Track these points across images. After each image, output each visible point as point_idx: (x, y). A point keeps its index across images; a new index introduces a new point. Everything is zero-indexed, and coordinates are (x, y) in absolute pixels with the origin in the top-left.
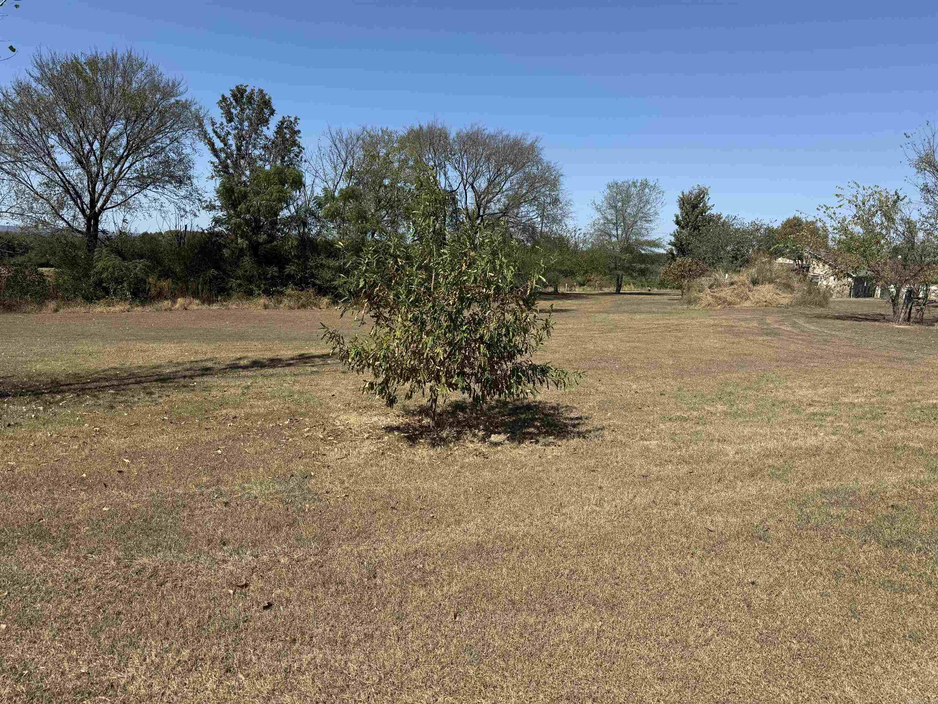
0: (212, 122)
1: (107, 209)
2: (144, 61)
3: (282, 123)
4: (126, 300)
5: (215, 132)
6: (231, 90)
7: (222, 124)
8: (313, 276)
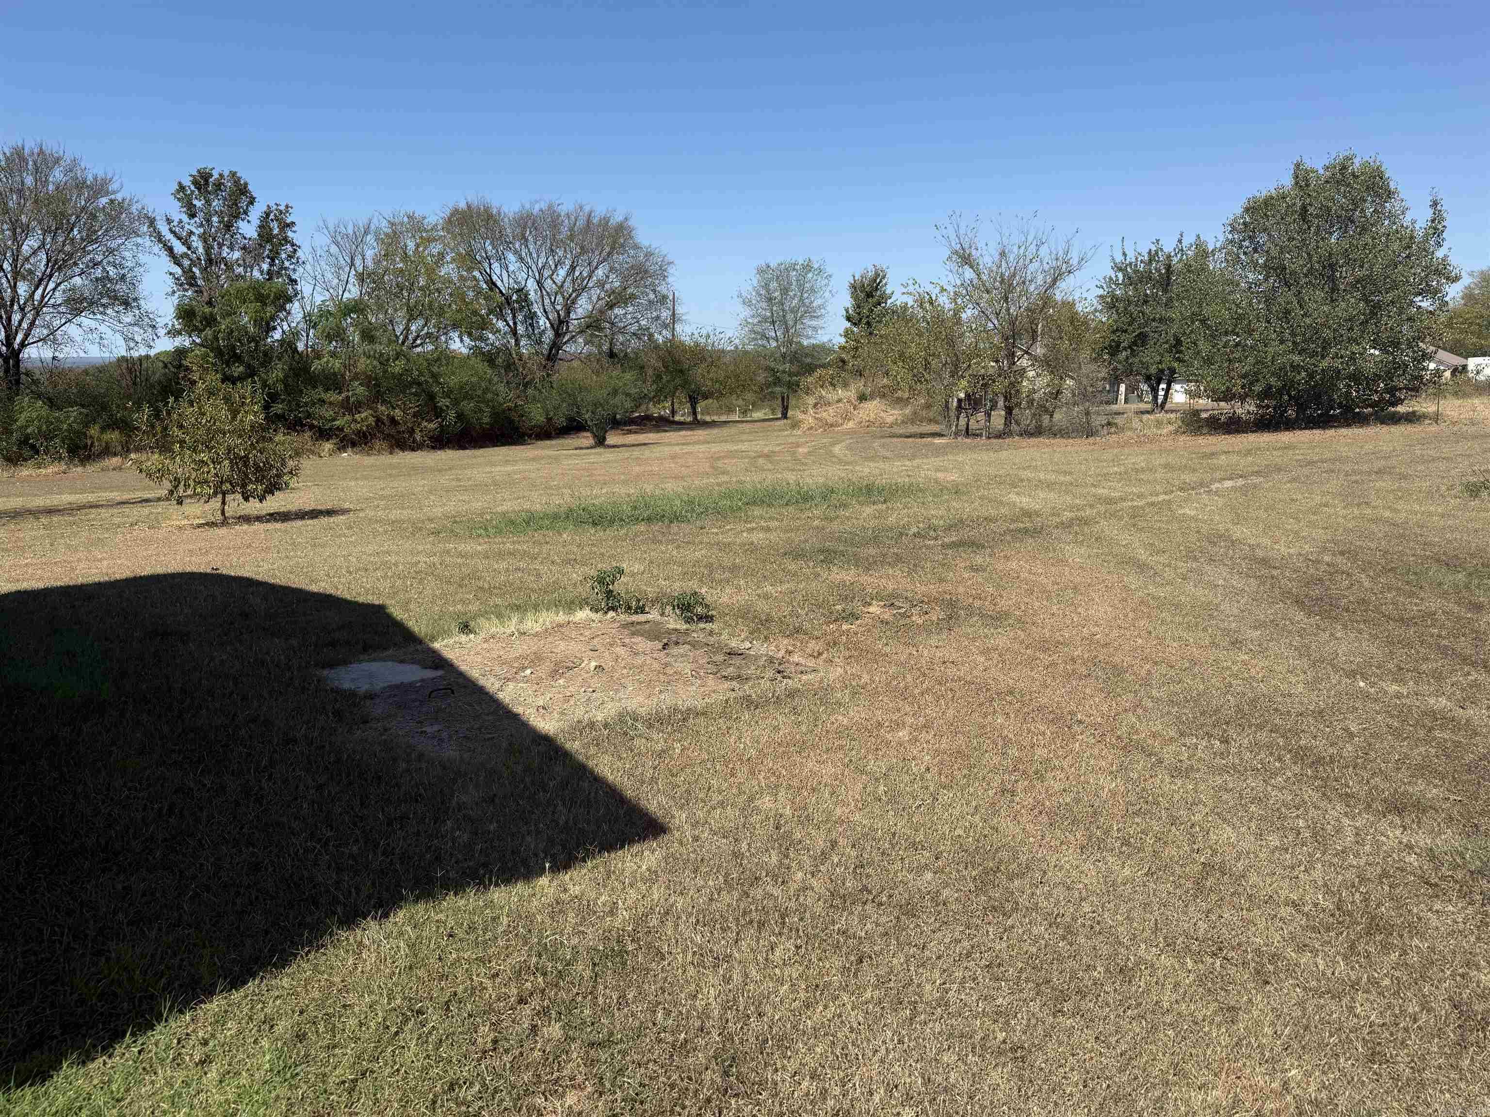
0: (168, 219)
1: (29, 344)
2: (61, 153)
3: (268, 215)
4: (60, 459)
5: (172, 232)
6: (191, 176)
7: (181, 221)
8: (309, 415)
